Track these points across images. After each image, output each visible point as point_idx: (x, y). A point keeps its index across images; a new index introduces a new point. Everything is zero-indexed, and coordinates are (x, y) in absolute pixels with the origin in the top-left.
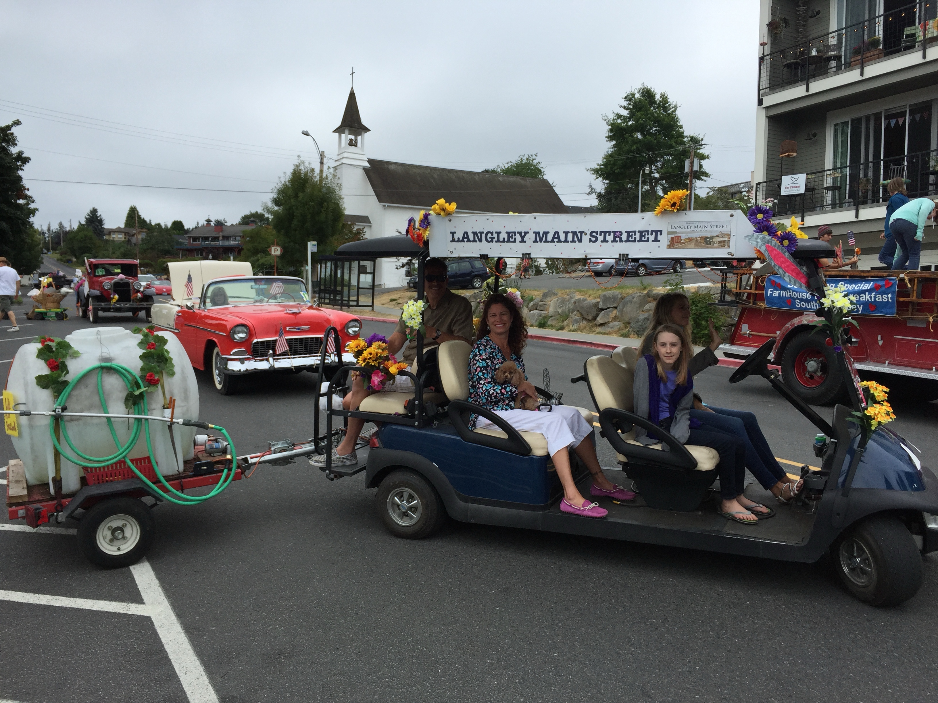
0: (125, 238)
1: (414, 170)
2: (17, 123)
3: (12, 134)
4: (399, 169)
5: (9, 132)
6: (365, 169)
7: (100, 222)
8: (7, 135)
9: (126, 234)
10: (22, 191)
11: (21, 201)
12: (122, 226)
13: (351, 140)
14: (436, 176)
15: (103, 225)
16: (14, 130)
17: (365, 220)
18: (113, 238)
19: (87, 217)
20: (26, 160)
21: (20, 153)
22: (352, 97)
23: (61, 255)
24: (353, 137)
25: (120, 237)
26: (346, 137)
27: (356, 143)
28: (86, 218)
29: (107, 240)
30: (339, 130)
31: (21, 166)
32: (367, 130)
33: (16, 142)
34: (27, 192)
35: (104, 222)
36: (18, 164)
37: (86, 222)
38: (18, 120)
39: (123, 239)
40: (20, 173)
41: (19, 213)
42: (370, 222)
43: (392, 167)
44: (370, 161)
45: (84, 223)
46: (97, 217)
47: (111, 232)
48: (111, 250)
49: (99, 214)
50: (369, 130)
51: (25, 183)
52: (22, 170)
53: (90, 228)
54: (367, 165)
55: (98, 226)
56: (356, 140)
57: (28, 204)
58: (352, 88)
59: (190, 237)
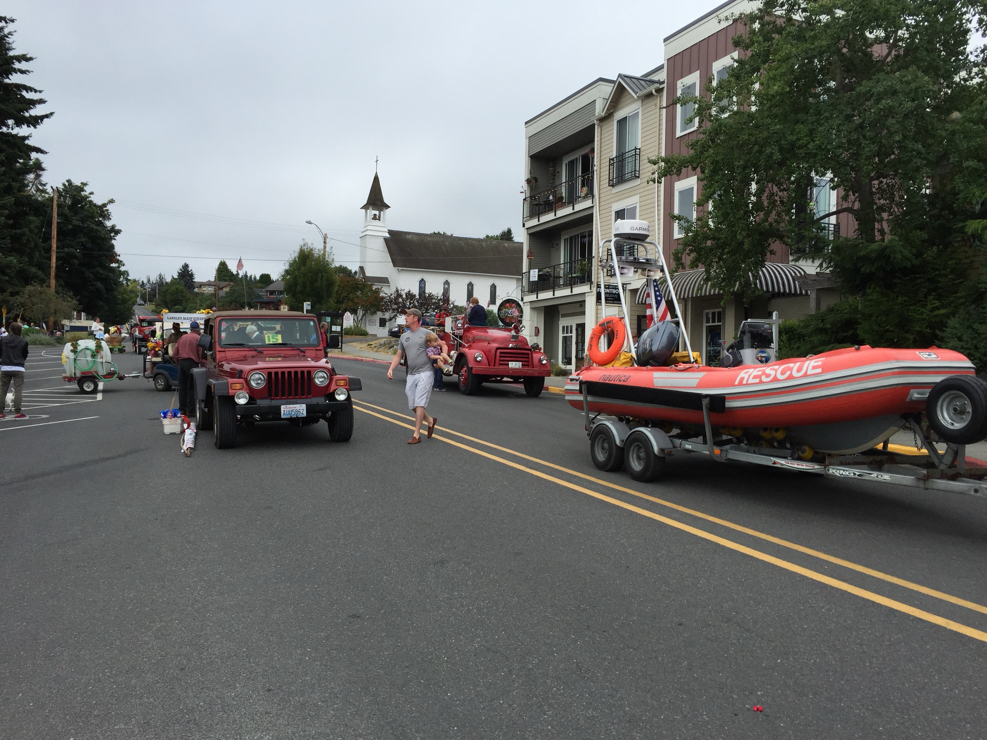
0: (215, 291)
1: (429, 239)
2: (112, 201)
3: (108, 210)
4: (415, 238)
5: (105, 208)
6: (386, 240)
7: (191, 276)
8: (103, 212)
9: (215, 286)
10: (114, 257)
11: (114, 265)
12: (213, 279)
13: (375, 215)
14: (447, 244)
15: (194, 279)
16: (109, 207)
17: (385, 281)
18: (203, 291)
19: (180, 271)
20: (118, 232)
21: (113, 227)
22: (376, 180)
23: (156, 306)
24: (377, 213)
25: (209, 290)
26: (370, 212)
27: (379, 217)
28: (178, 272)
29: (197, 293)
30: (365, 207)
31: (114, 236)
32: (387, 207)
33: (111, 217)
34: (118, 257)
35: (195, 276)
36: (112, 235)
37: (178, 276)
38: (112, 199)
39: (213, 292)
40: (113, 242)
41: (111, 274)
42: (389, 283)
43: (409, 237)
44: (390, 232)
45: (176, 277)
46: (188, 272)
47: (201, 285)
48: (198, 301)
49: (190, 269)
50: (390, 207)
51: (117, 250)
52: (115, 239)
53: (182, 282)
54: (387, 235)
55: (189, 280)
56: (380, 215)
57: (119, 267)
58: (376, 173)
59: (267, 291)
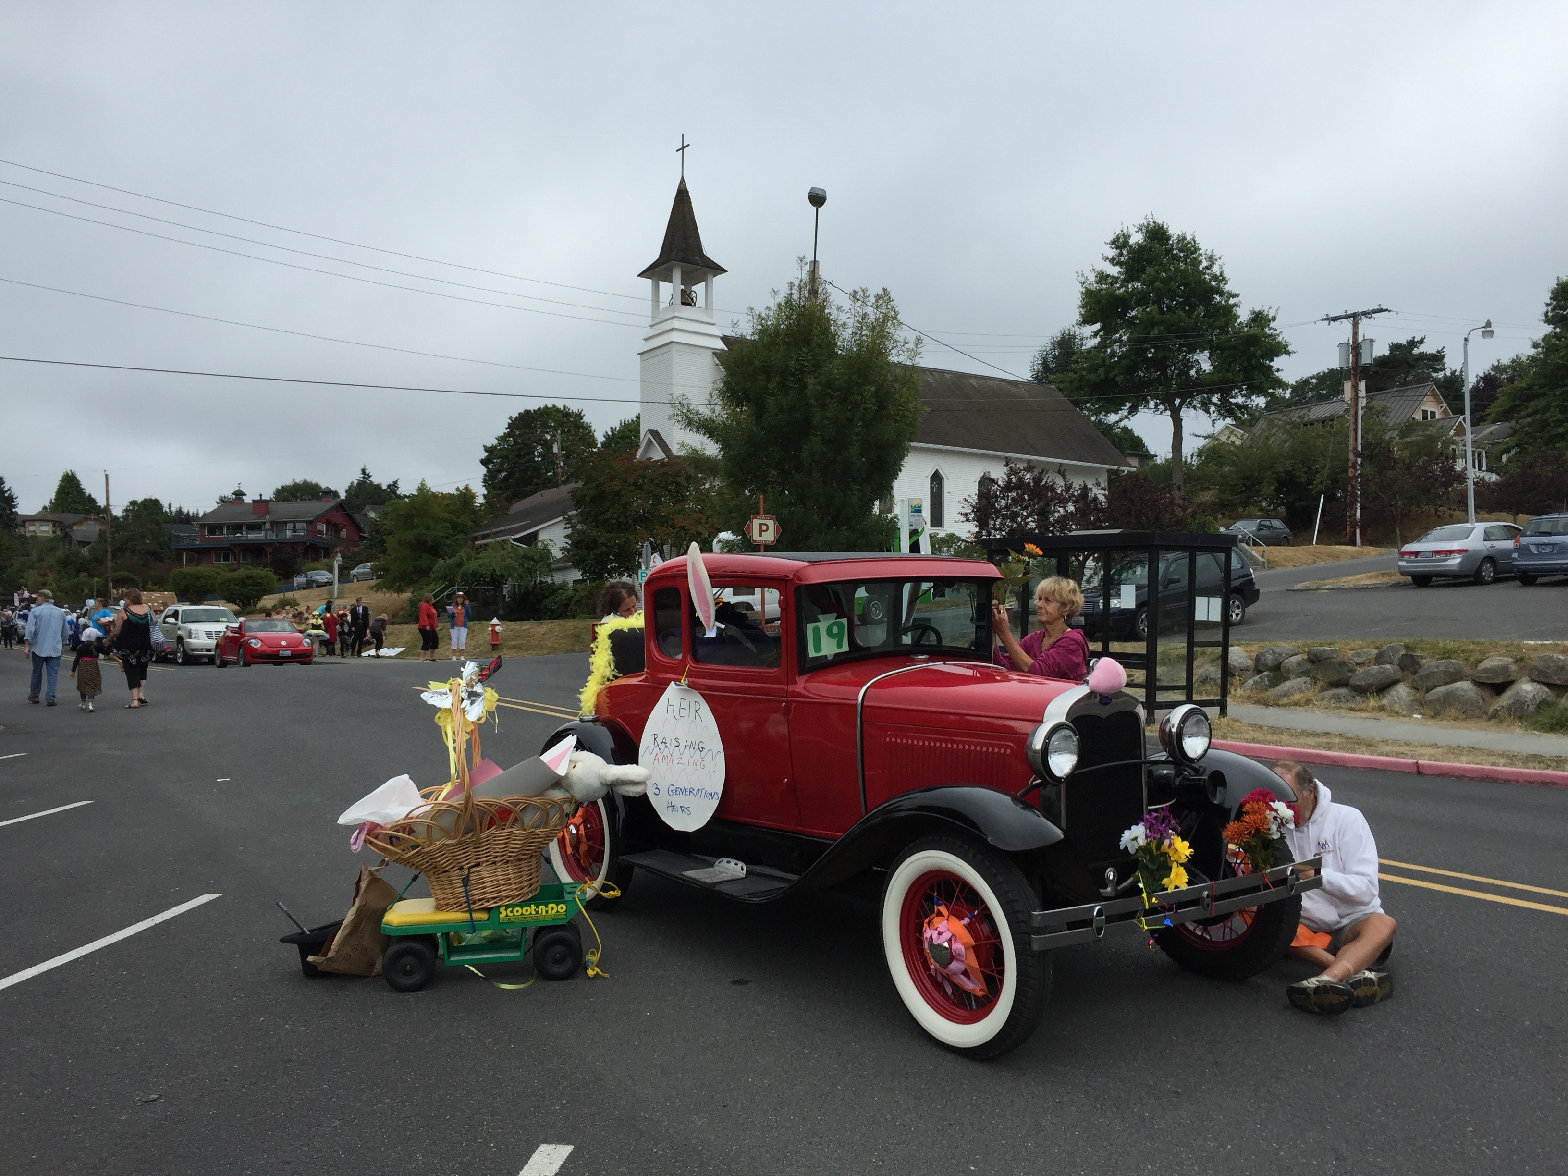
0: (54, 532)
6: (717, 354)
7: (10, 501)
9: (55, 523)
12: (48, 508)
15: (15, 507)
18: (33, 532)
22: (682, 197)
24: (687, 287)
26: (668, 286)
27: (694, 298)
29: (21, 536)
30: (654, 272)
32: (717, 269)
35: (18, 501)
39: (50, 534)
44: (727, 339)
47: (28, 520)
49: (6, 486)
50: (726, 271)
55: (6, 509)
56: (694, 291)
58: (682, 181)
59: (203, 526)
